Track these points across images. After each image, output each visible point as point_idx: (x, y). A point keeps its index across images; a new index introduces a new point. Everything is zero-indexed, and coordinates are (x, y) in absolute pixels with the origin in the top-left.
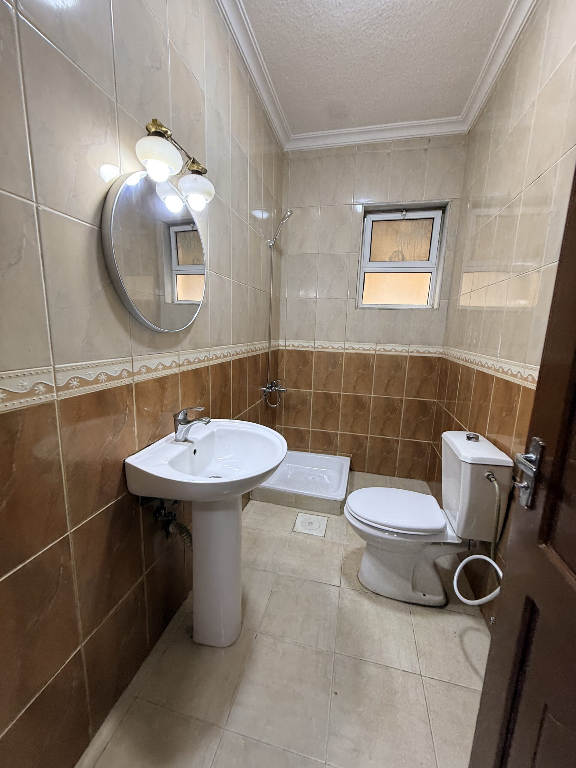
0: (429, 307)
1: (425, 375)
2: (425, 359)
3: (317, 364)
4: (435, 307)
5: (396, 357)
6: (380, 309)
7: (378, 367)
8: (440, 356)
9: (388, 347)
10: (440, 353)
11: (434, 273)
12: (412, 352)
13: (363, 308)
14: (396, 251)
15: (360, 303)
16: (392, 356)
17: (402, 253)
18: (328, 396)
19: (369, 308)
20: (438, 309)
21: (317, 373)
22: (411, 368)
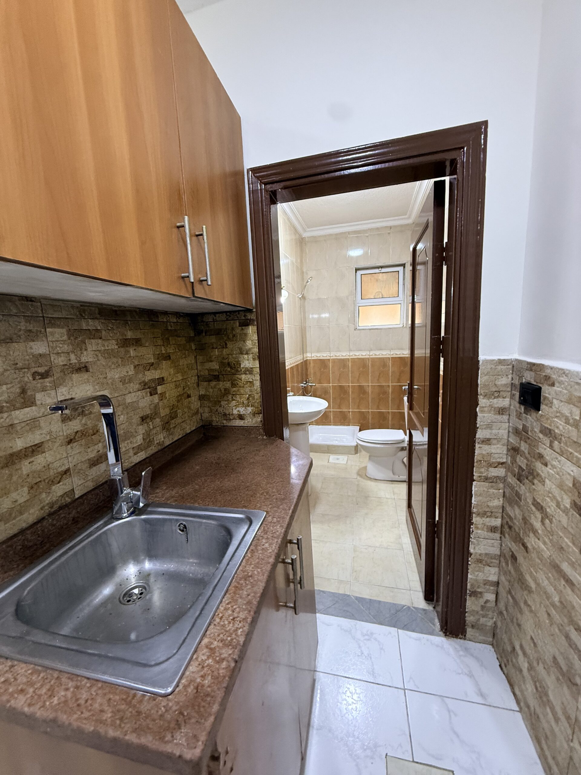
0: (401, 325)
3: (333, 367)
4: (405, 326)
5: (383, 359)
6: (370, 329)
7: (372, 365)
9: (377, 353)
11: (402, 304)
12: (392, 355)
13: (359, 330)
14: (377, 292)
15: (357, 326)
17: (381, 292)
18: (341, 387)
19: (363, 329)
21: (333, 373)
22: (393, 365)
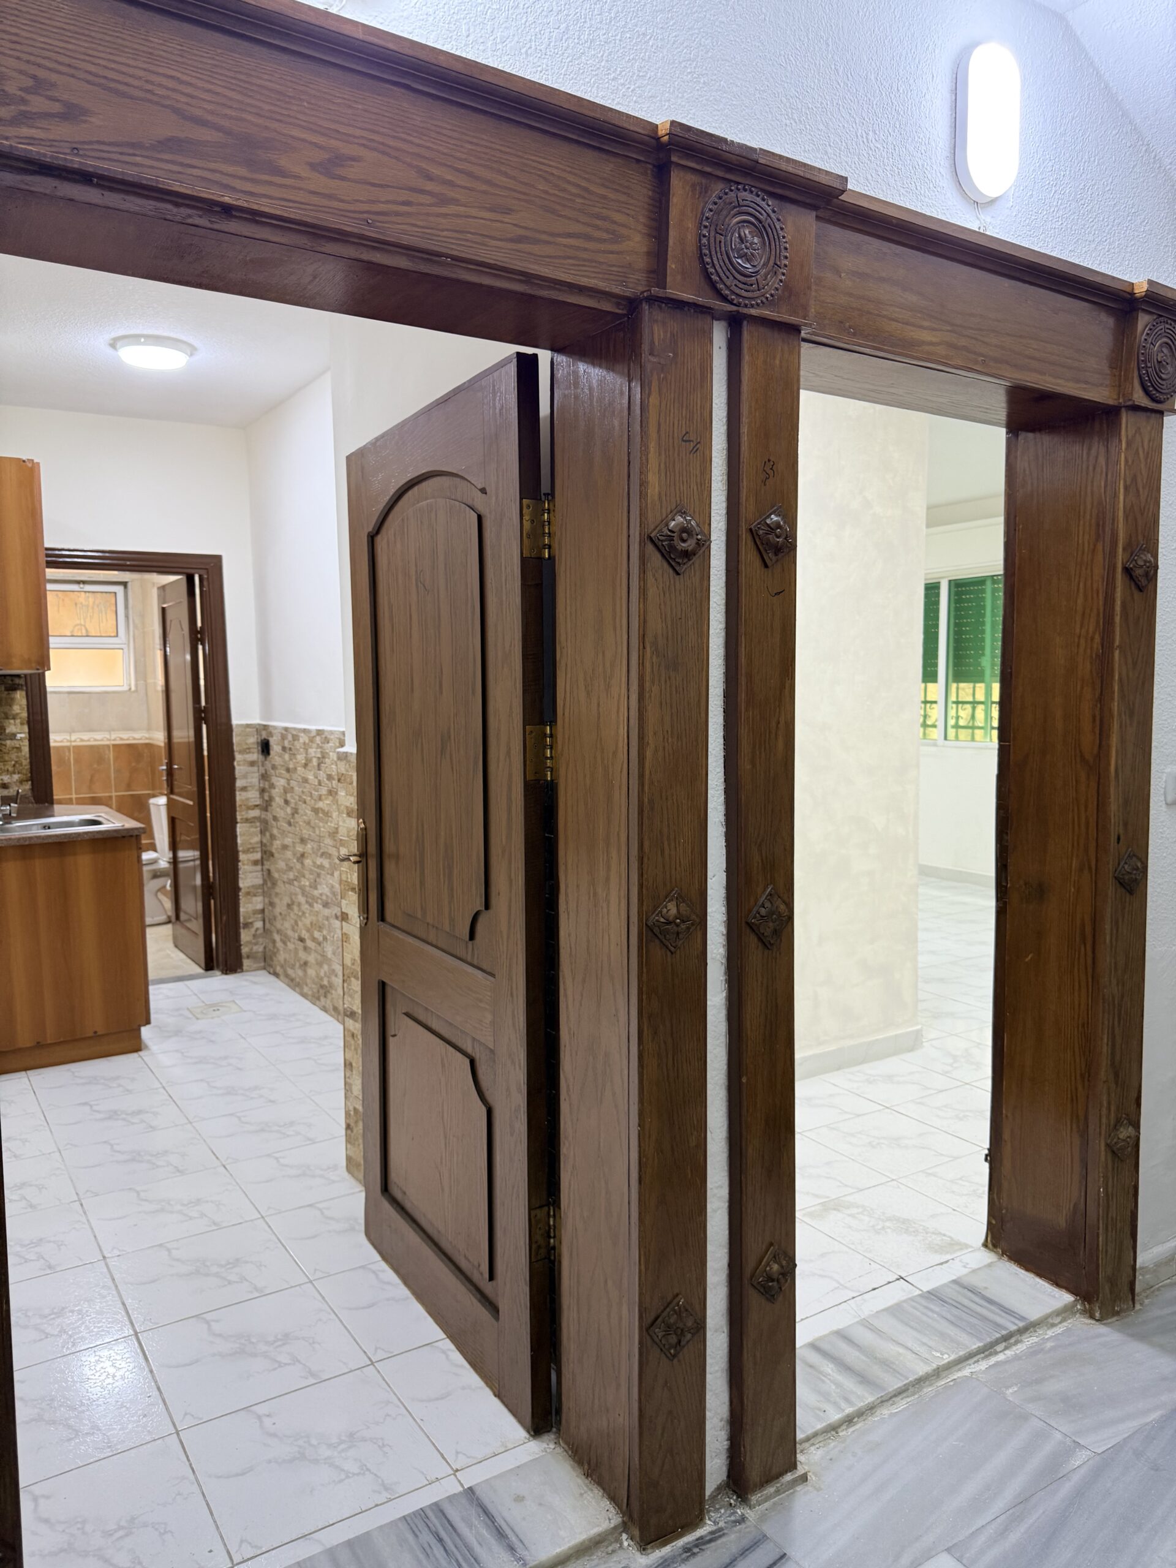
0: (126, 688)
1: (133, 764)
2: (130, 746)
4: (133, 688)
5: (97, 747)
6: (70, 693)
7: (77, 761)
8: (147, 741)
9: (86, 736)
10: (147, 739)
11: (126, 650)
12: (114, 740)
14: (77, 625)
16: (92, 747)
17: (85, 626)
20: (136, 691)
22: (116, 759)
